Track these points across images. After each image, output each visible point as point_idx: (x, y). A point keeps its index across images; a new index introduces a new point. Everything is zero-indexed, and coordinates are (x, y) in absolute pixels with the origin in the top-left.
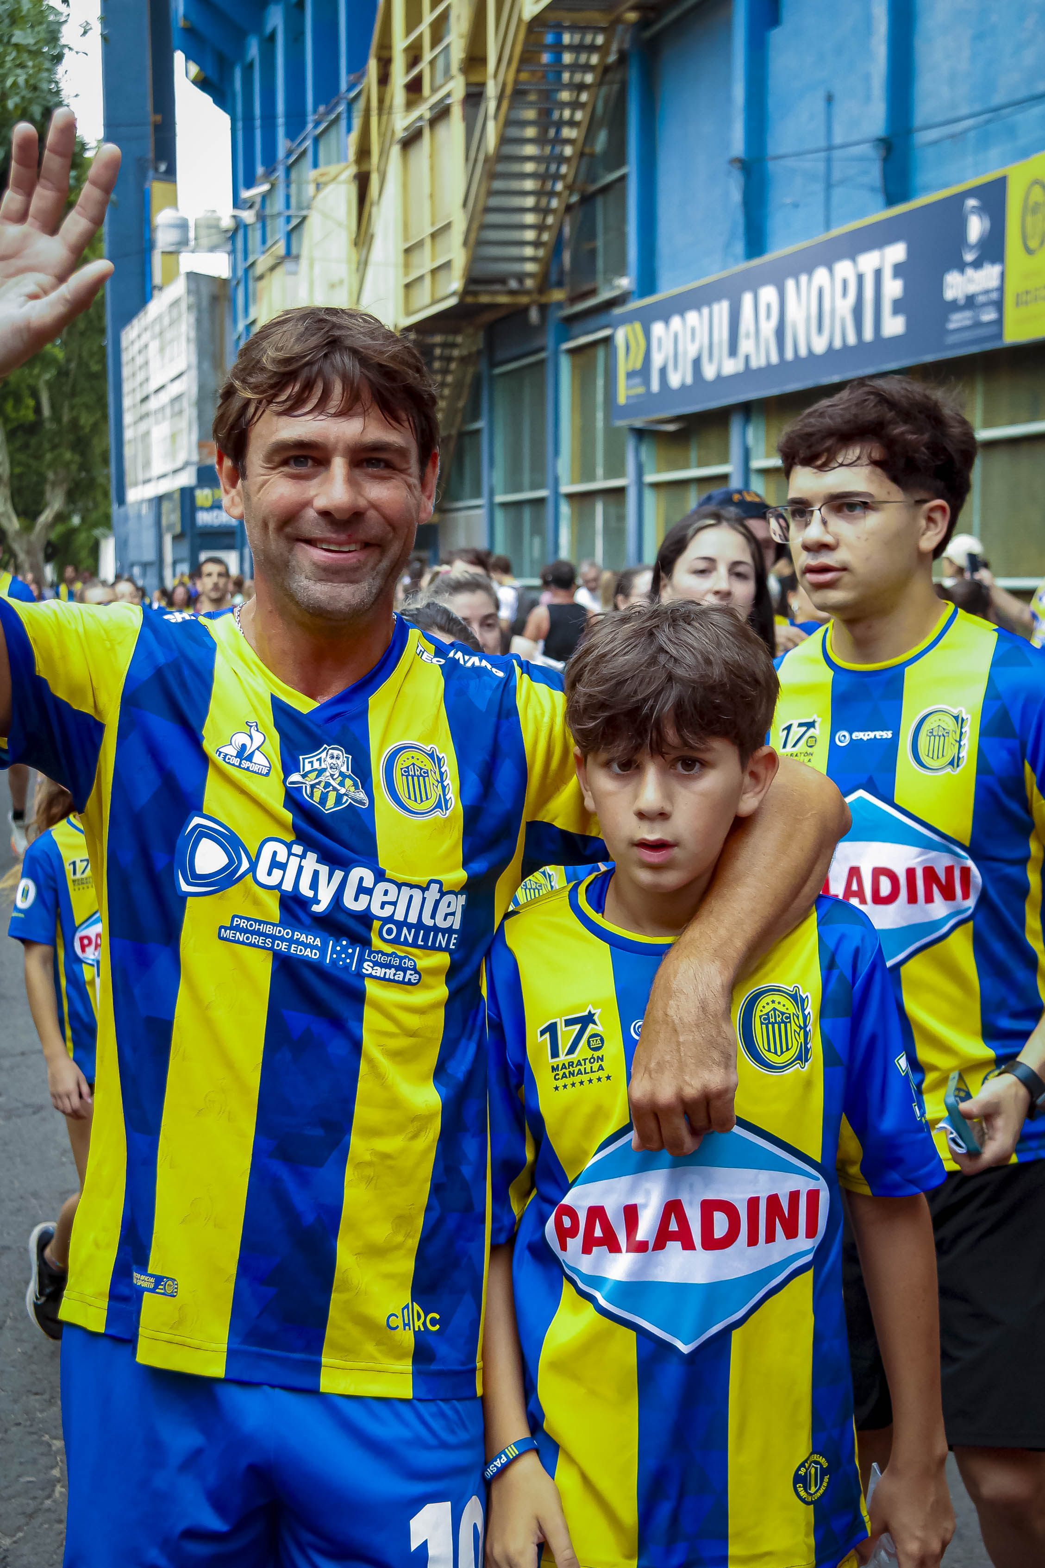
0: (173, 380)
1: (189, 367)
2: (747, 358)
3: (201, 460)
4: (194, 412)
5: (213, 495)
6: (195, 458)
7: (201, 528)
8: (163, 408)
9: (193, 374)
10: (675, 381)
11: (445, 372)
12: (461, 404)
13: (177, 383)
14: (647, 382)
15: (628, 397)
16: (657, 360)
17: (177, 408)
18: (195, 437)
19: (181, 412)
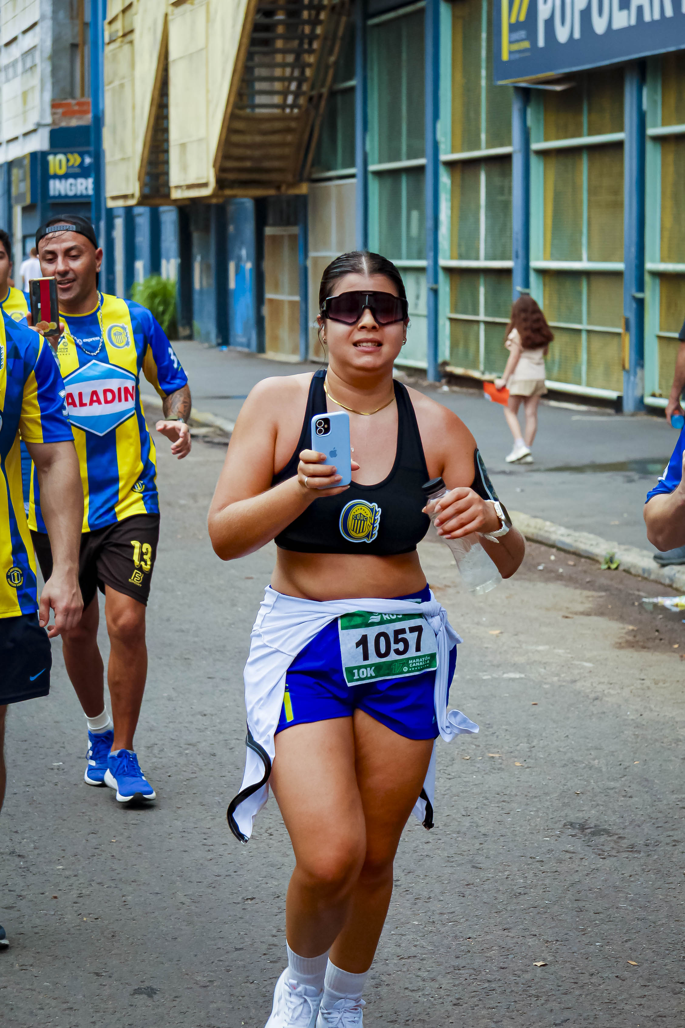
0: (25, 32)
1: (43, 17)
2: (640, 9)
3: (54, 122)
4: (48, 69)
5: (68, 160)
6: (48, 119)
7: (54, 197)
8: (14, 64)
9: (48, 24)
10: (562, 35)
11: (315, 22)
12: (332, 59)
13: (30, 34)
14: (532, 36)
15: (510, 53)
16: (543, 12)
17: (29, 64)
18: (48, 96)
19: (32, 68)
